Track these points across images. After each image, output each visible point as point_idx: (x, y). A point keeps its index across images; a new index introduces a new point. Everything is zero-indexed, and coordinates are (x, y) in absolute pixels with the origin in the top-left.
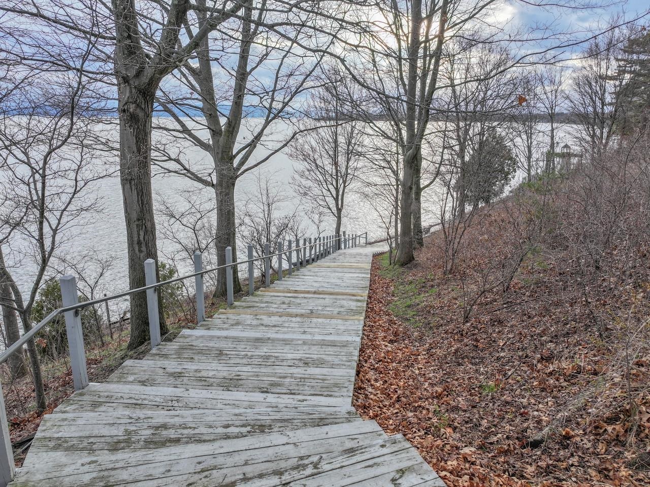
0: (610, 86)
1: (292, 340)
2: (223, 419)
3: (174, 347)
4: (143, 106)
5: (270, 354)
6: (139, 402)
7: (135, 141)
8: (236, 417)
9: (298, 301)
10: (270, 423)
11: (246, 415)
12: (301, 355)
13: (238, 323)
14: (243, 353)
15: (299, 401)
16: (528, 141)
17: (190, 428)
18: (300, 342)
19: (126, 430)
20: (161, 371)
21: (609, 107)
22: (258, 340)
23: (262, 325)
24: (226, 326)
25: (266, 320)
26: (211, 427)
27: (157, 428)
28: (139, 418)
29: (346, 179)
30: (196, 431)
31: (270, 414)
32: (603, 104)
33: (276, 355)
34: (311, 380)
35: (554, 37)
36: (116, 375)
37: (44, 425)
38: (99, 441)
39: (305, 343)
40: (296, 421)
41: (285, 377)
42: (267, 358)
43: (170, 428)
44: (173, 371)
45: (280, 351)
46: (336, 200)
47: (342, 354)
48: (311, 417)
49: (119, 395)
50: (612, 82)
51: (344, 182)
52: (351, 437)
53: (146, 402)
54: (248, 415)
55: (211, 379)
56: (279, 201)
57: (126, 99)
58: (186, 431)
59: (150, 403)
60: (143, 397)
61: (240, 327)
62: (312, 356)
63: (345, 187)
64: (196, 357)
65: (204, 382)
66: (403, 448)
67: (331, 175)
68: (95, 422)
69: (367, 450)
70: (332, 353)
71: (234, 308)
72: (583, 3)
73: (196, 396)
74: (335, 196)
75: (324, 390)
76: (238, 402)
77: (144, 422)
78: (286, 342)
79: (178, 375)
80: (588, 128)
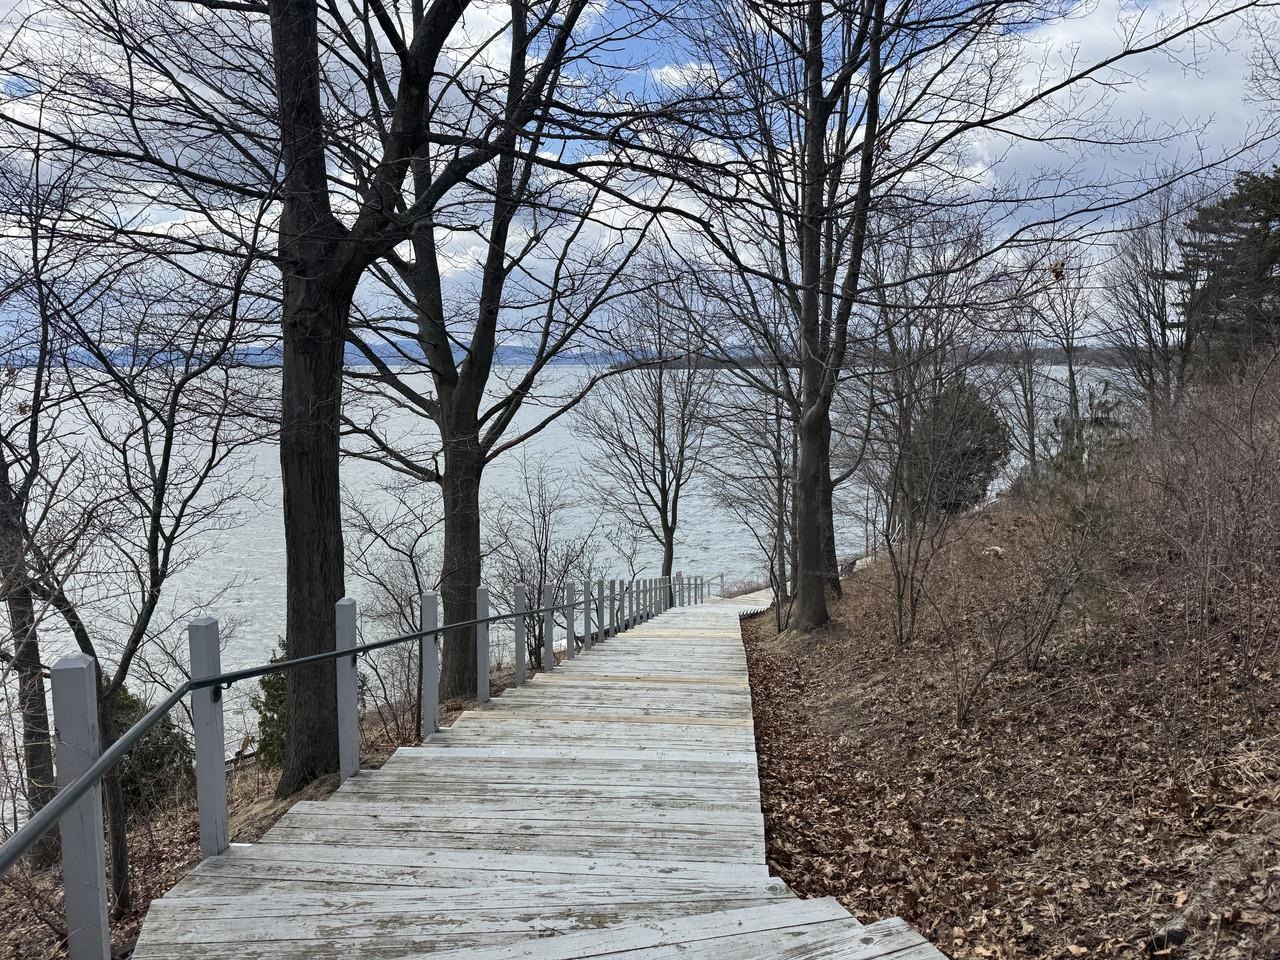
0: (1173, 292)
1: (620, 763)
2: (517, 904)
3: (387, 778)
4: (330, 317)
5: (582, 788)
6: (336, 878)
7: (312, 380)
8: (543, 900)
9: (616, 693)
10: (614, 911)
11: (562, 895)
12: (645, 789)
13: (504, 736)
14: (528, 787)
15: (663, 871)
16: (1025, 397)
17: (452, 922)
18: (638, 766)
19: (321, 929)
20: (369, 823)
21: (1175, 331)
22: (552, 763)
23: (555, 736)
24: (481, 740)
25: (559, 728)
26: (494, 920)
27: (383, 924)
28: (345, 904)
29: (681, 471)
30: (466, 928)
31: (612, 893)
32: (1164, 325)
33: (596, 789)
34: (677, 835)
35: (1075, 193)
36: (278, 832)
37: (153, 920)
38: (268, 949)
39: (647, 768)
40: (667, 906)
41: (622, 830)
42: (579, 794)
43: (411, 923)
44: (393, 820)
45: (602, 782)
46: (663, 511)
47: (729, 785)
48: (696, 897)
49: (294, 865)
50: (1175, 284)
51: (678, 477)
52: (791, 930)
53: (351, 878)
54: (566, 895)
55: (472, 836)
56: (562, 506)
57: (299, 302)
58: (444, 929)
59: (359, 880)
60: (344, 868)
61: (511, 742)
62: (669, 790)
63: (678, 486)
64: (434, 797)
65: (459, 840)
66: (910, 944)
67: (653, 465)
68: (255, 913)
69: (835, 948)
70: (706, 784)
71: (492, 709)
72: (1121, 135)
73: (452, 864)
74: (660, 504)
75: (704, 852)
76: (537, 876)
77: (355, 912)
78: (611, 766)
79: (405, 829)
80: (1140, 371)
